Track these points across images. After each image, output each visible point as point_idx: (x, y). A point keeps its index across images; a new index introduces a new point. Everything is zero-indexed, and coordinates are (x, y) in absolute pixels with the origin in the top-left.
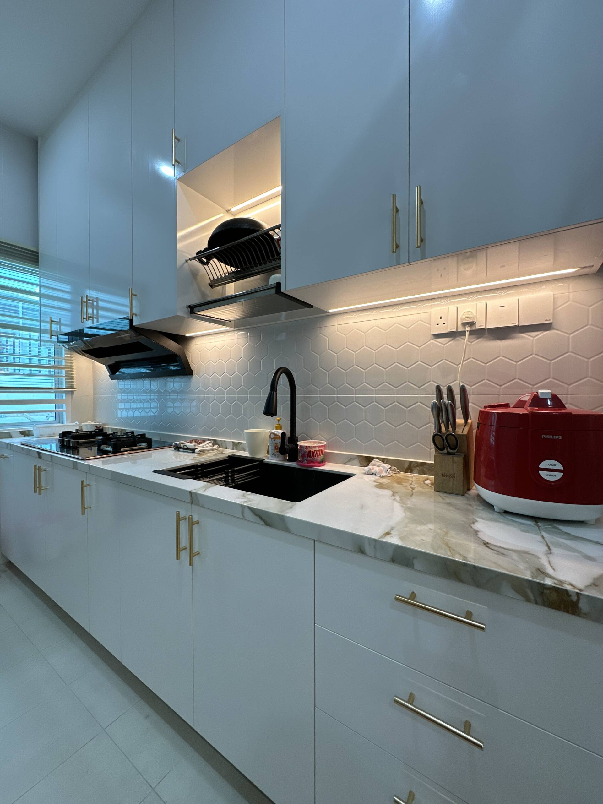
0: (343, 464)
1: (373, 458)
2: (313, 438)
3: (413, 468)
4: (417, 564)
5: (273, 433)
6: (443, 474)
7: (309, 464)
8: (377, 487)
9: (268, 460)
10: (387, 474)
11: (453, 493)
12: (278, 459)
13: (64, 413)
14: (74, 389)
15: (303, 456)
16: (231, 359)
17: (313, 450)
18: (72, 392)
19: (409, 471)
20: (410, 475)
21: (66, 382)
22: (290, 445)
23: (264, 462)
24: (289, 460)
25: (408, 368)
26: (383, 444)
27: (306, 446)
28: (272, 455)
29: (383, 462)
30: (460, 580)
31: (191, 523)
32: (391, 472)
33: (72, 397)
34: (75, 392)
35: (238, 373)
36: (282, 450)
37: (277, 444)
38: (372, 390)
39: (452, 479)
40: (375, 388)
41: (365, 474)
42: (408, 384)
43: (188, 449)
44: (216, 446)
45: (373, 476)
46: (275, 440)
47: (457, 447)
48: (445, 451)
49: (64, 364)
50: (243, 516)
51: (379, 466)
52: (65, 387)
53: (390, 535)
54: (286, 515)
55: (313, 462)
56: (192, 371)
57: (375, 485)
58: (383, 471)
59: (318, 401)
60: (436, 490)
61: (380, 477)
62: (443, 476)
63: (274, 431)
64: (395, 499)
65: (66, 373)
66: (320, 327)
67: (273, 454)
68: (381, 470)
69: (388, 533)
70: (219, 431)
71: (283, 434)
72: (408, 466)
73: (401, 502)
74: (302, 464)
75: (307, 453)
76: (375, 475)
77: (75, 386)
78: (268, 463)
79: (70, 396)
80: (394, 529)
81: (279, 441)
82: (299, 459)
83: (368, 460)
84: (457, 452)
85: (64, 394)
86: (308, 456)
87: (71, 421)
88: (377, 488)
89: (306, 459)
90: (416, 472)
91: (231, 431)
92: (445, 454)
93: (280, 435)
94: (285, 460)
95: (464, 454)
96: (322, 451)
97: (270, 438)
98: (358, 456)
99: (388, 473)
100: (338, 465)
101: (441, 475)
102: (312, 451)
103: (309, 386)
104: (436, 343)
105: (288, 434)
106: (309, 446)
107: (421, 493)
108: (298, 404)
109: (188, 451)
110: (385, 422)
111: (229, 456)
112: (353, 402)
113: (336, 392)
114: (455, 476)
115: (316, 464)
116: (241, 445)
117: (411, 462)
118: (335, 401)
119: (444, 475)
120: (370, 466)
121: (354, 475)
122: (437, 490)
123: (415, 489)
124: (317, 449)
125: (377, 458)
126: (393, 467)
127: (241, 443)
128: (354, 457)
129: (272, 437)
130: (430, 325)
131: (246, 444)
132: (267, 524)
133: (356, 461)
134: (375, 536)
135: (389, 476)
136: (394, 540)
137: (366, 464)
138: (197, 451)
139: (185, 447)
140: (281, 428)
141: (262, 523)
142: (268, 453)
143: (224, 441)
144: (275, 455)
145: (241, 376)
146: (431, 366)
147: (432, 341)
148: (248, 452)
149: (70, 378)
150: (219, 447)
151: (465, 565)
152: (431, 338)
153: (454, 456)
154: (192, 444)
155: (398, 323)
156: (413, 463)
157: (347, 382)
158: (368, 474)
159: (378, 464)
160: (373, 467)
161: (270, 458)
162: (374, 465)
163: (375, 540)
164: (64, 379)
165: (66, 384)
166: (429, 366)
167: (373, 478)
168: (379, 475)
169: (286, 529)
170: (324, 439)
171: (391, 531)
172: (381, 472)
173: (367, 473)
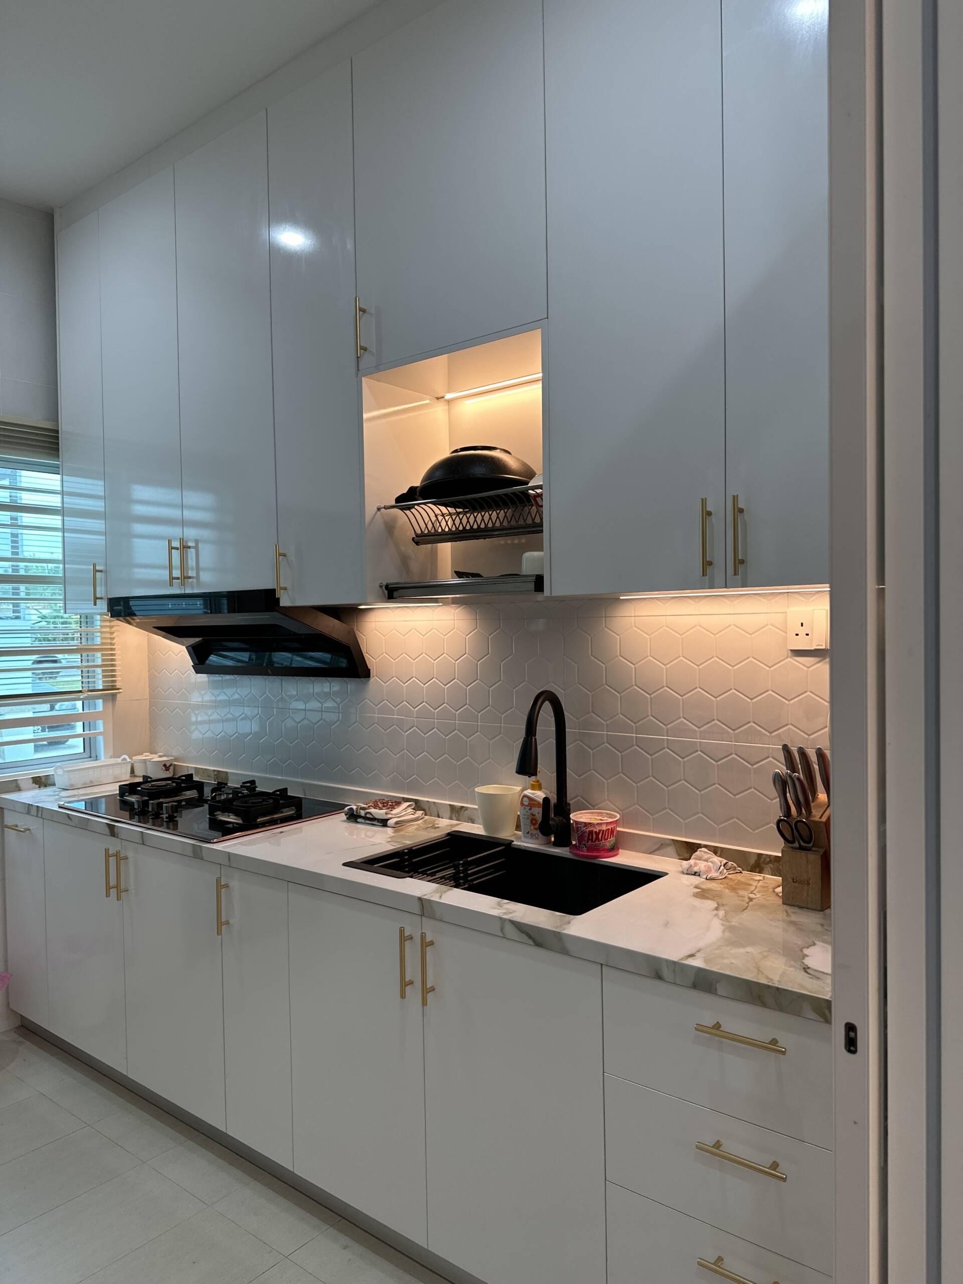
0: (649, 854)
1: (699, 846)
2: (597, 805)
3: (763, 865)
4: (721, 989)
5: (525, 796)
6: (793, 879)
7: (590, 854)
8: (696, 895)
9: (519, 843)
10: (718, 874)
11: (807, 908)
12: (536, 841)
13: (100, 739)
14: (118, 689)
15: (581, 839)
16: (445, 655)
17: (597, 829)
18: (114, 696)
19: (758, 870)
20: (758, 876)
21: (104, 676)
22: (556, 819)
23: (512, 846)
24: (556, 844)
25: (751, 699)
26: (715, 823)
27: (585, 823)
28: (526, 835)
29: (715, 853)
30: (764, 1005)
31: (426, 944)
32: (725, 871)
33: (114, 705)
34: (118, 695)
35: (458, 681)
36: (544, 828)
37: (534, 815)
38: (695, 731)
39: (806, 887)
40: (699, 728)
41: (683, 873)
42: (752, 726)
43: (374, 819)
44: (419, 813)
45: (696, 877)
46: (530, 809)
47: (812, 840)
48: (796, 845)
49: (98, 641)
50: (504, 934)
51: (706, 860)
52: (101, 687)
53: (694, 957)
54: (562, 932)
55: (598, 850)
56: (369, 670)
57: (694, 893)
58: (713, 869)
59: (604, 743)
60: (784, 903)
61: (706, 879)
62: (793, 882)
63: (528, 792)
64: (716, 915)
65: (103, 660)
66: (606, 617)
67: (528, 833)
68: (709, 867)
69: (692, 956)
70: (424, 784)
71: (546, 800)
72: (756, 861)
73: (724, 919)
74: (578, 852)
75: (587, 835)
76: (699, 875)
77: (118, 685)
78: (520, 847)
79: (110, 705)
80: (701, 952)
81: (538, 812)
82: (574, 843)
83: (688, 850)
84: (813, 846)
85: (100, 702)
86: (588, 839)
87: (112, 754)
88: (696, 897)
89: (585, 845)
90: (768, 871)
91: (447, 786)
92: (796, 848)
93: (541, 801)
94: (548, 843)
95: (824, 849)
96: (612, 831)
97: (522, 804)
98: (673, 840)
99: (721, 873)
100: (641, 854)
101: (792, 881)
102: (596, 832)
103: (588, 715)
104: (796, 663)
105: (554, 799)
106: (590, 823)
107: (762, 907)
108: (568, 745)
109: (373, 823)
110: (717, 785)
111: (449, 834)
112: (664, 748)
113: (634, 730)
114: (810, 882)
115: (602, 853)
116: (466, 812)
117: (760, 855)
118: (633, 745)
119: (795, 881)
120: (692, 861)
121: (666, 874)
122: (787, 902)
123: (754, 900)
124: (604, 828)
125: (706, 846)
126: (730, 863)
127: (467, 808)
128: (668, 842)
129: (526, 803)
130: (786, 633)
131: (479, 812)
132: (538, 944)
133: (671, 850)
134: (674, 958)
135: (721, 877)
136: (697, 963)
137: (687, 856)
138: (391, 822)
139: (368, 816)
140: (540, 789)
141: (531, 942)
142: (518, 827)
143: (434, 803)
144: (532, 835)
145: (465, 687)
146: (789, 701)
147: (789, 659)
148: (481, 826)
149: (109, 669)
150: (426, 815)
151: (768, 987)
152: (788, 655)
153: (810, 852)
154: (384, 811)
155: (735, 625)
156: (764, 857)
157: (653, 714)
158: (687, 874)
159: (706, 856)
160: (697, 861)
161: (523, 839)
162: (700, 859)
163: (674, 963)
164: (99, 670)
165: (104, 682)
166: (786, 699)
167: (695, 880)
168: (705, 876)
169: (565, 952)
170: (617, 809)
171: (696, 953)
172: (709, 870)
173: (685, 872)
